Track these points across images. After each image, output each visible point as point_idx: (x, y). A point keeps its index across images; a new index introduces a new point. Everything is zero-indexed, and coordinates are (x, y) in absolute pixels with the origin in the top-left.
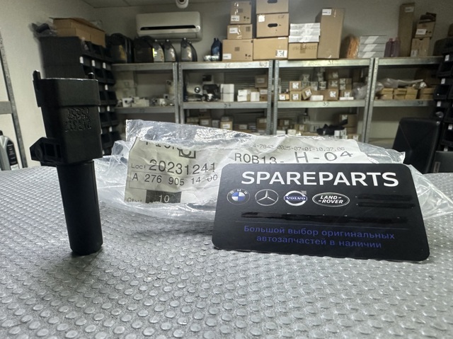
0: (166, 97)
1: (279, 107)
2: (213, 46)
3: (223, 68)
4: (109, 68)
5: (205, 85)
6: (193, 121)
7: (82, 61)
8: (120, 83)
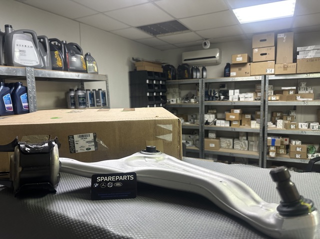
0: (196, 98)
1: (269, 105)
2: (226, 68)
3: (231, 81)
4: (164, 83)
5: (221, 90)
6: (212, 112)
7: (148, 82)
8: (171, 90)
